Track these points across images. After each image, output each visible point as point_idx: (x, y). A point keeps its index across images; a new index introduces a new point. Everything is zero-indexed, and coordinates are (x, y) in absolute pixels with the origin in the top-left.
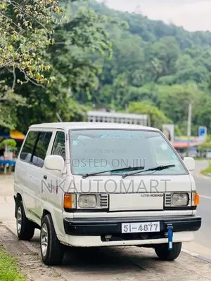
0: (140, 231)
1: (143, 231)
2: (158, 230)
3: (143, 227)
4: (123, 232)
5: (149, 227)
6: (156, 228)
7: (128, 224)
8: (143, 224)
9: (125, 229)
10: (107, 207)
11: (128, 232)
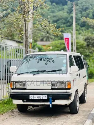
0: (38, 99)
1: (39, 99)
2: (46, 98)
3: (39, 97)
4: (30, 99)
5: (42, 97)
6: (45, 97)
7: (32, 95)
8: (39, 95)
9: (31, 97)
10: (25, 88)
11: (33, 99)
